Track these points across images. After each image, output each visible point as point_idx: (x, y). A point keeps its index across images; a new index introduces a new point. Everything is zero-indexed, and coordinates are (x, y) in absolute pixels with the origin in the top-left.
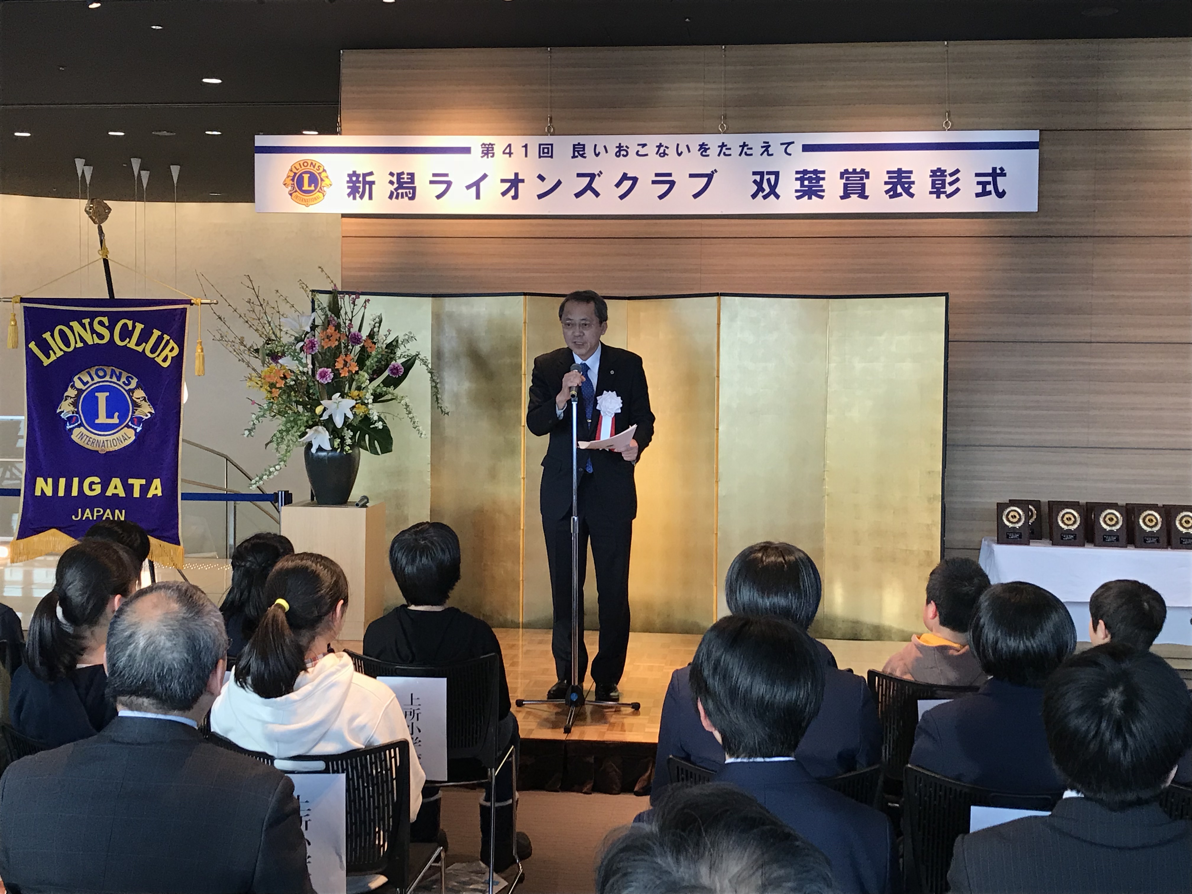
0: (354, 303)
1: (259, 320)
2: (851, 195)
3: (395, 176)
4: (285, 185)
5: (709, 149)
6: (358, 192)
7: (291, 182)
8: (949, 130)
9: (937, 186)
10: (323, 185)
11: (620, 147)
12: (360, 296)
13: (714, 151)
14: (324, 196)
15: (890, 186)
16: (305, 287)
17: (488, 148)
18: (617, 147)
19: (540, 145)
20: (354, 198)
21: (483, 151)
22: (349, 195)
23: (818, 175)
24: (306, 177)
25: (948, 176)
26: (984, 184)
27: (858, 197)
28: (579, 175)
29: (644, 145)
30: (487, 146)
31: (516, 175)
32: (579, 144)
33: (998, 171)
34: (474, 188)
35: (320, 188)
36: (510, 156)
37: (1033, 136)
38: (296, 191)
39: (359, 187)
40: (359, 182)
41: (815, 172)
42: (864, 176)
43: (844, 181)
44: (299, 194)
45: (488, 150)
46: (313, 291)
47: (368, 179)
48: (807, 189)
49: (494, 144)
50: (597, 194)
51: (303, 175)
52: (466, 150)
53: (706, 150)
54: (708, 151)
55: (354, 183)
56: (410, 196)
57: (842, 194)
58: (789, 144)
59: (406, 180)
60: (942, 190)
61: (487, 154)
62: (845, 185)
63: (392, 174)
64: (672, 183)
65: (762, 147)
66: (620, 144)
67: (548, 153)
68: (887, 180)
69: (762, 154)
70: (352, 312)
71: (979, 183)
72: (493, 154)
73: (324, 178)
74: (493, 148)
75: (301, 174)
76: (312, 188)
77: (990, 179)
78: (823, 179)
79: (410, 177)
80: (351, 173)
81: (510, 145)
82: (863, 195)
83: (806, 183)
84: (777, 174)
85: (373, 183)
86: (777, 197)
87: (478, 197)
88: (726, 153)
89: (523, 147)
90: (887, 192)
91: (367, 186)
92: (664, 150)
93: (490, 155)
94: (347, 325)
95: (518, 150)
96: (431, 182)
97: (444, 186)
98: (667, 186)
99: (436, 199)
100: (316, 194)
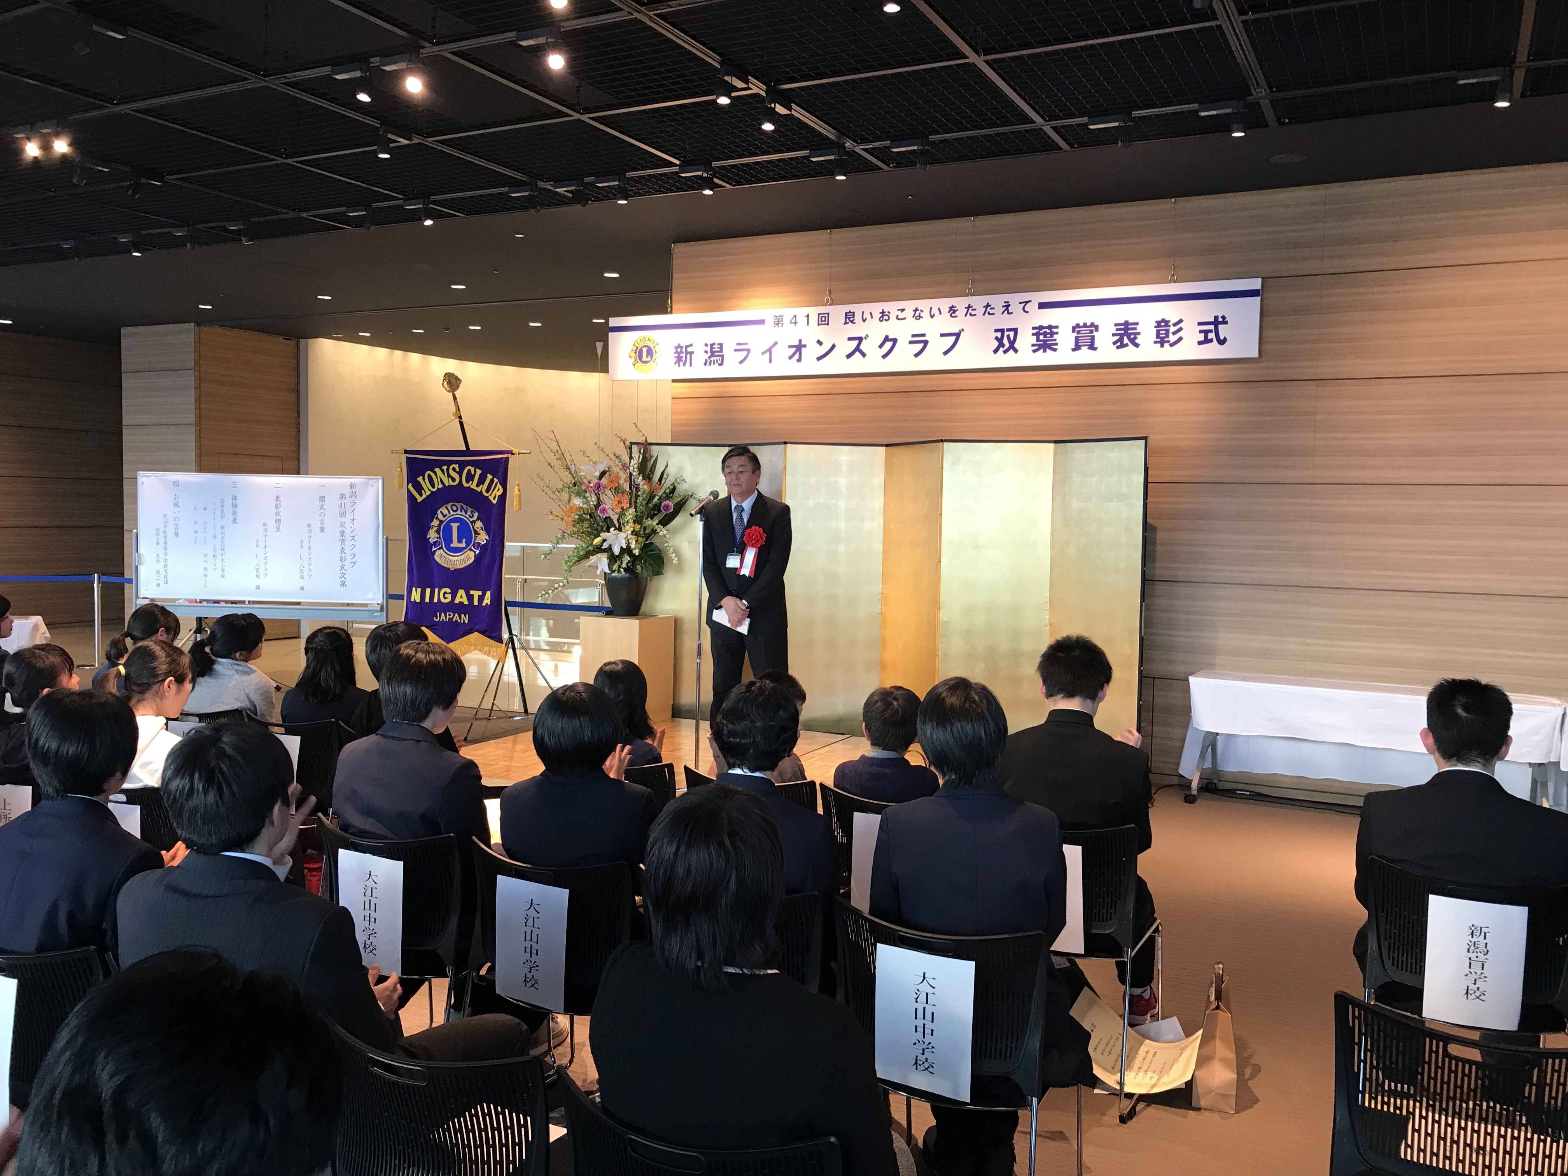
2: (1082, 347)
3: (709, 346)
4: (629, 357)
5: (957, 310)
6: (682, 361)
7: (634, 355)
8: (1175, 283)
9: (1161, 336)
10: (656, 356)
13: (961, 312)
14: (656, 365)
15: (1117, 338)
17: (778, 319)
18: (880, 313)
19: (819, 314)
20: (679, 366)
21: (775, 322)
22: (675, 363)
23: (1052, 330)
24: (645, 350)
25: (1171, 326)
26: (1206, 333)
27: (1088, 348)
28: (850, 339)
29: (903, 310)
31: (800, 341)
32: (850, 312)
33: (1220, 319)
34: (768, 353)
35: (655, 359)
36: (795, 325)
37: (1255, 284)
38: (638, 362)
39: (682, 357)
40: (683, 353)
41: (1050, 327)
42: (1094, 329)
43: (1075, 334)
44: (640, 364)
45: (778, 321)
46: (631, 443)
48: (1042, 343)
49: (783, 316)
50: (864, 355)
51: (643, 348)
52: (762, 322)
53: (954, 312)
54: (956, 312)
55: (679, 353)
56: (720, 362)
57: (1073, 347)
58: (1027, 302)
59: (716, 349)
60: (1166, 339)
61: (778, 324)
62: (1077, 339)
63: (706, 345)
64: (926, 343)
65: (1003, 307)
66: (883, 310)
67: (825, 321)
68: (1115, 332)
69: (1003, 313)
71: (1201, 332)
72: (783, 324)
73: (658, 351)
74: (782, 319)
75: (641, 348)
76: (649, 359)
77: (1212, 327)
78: (1057, 333)
79: (720, 346)
80: (677, 345)
81: (795, 316)
82: (1092, 347)
83: (1041, 337)
84: (1015, 331)
85: (692, 353)
86: (1016, 351)
87: (770, 361)
88: (972, 314)
89: (805, 316)
90: (1114, 343)
91: (688, 356)
92: (920, 314)
93: (780, 325)
95: (802, 320)
96: (736, 350)
97: (745, 353)
98: (921, 345)
99: (739, 364)
100: (651, 364)
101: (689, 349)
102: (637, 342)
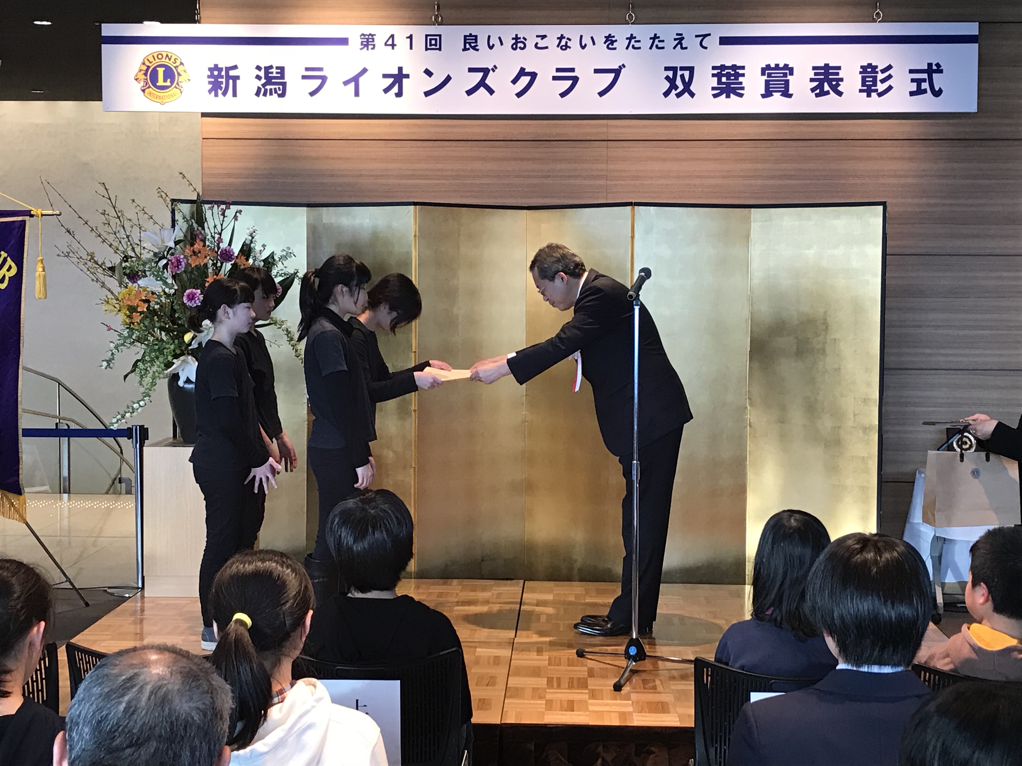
0: (223, 214)
1: (115, 234)
2: (773, 93)
3: (263, 70)
4: (136, 80)
5: (616, 41)
6: (221, 88)
7: (144, 77)
8: (879, 22)
9: (867, 83)
10: (180, 80)
11: (516, 38)
12: (231, 206)
13: (621, 43)
14: (181, 92)
15: (816, 83)
16: (164, 196)
17: (368, 39)
18: (513, 39)
19: (427, 36)
20: (216, 95)
21: (362, 42)
22: (210, 91)
23: (737, 71)
24: (161, 71)
25: (880, 72)
26: (919, 82)
27: (781, 95)
28: (471, 70)
29: (543, 37)
30: (367, 37)
31: (400, 69)
32: (471, 35)
33: (934, 67)
34: (353, 84)
35: (178, 84)
36: (393, 48)
37: (972, 29)
38: (149, 87)
39: (222, 82)
40: (222, 77)
41: (734, 67)
42: (788, 71)
43: (765, 77)
44: (152, 90)
45: (368, 42)
46: (173, 201)
47: (232, 73)
48: (725, 86)
49: (375, 35)
50: (491, 92)
51: (158, 69)
52: (344, 41)
53: (612, 42)
54: (615, 44)
55: (216, 78)
56: (280, 92)
57: (763, 92)
58: (705, 36)
59: (275, 75)
60: (873, 88)
61: (367, 46)
62: (767, 82)
63: (259, 68)
64: (575, 80)
65: (675, 39)
66: (517, 35)
67: (436, 45)
68: (813, 77)
69: (675, 48)
70: (222, 225)
71: (913, 80)
72: (374, 45)
73: (181, 73)
74: (373, 39)
75: (155, 69)
76: (168, 83)
77: (925, 76)
78: (743, 75)
79: (279, 71)
80: (213, 66)
81: (392, 36)
82: (786, 94)
83: (724, 79)
84: (691, 70)
85: (238, 77)
86: (692, 95)
87: (357, 94)
88: (635, 46)
89: (407, 38)
90: (813, 90)
91: (231, 82)
92: (566, 43)
93: (370, 47)
94: (216, 239)
95: (402, 42)
96: (304, 77)
97: (318, 82)
98: (570, 83)
99: (309, 96)
100: (173, 91)
102: (148, 60)
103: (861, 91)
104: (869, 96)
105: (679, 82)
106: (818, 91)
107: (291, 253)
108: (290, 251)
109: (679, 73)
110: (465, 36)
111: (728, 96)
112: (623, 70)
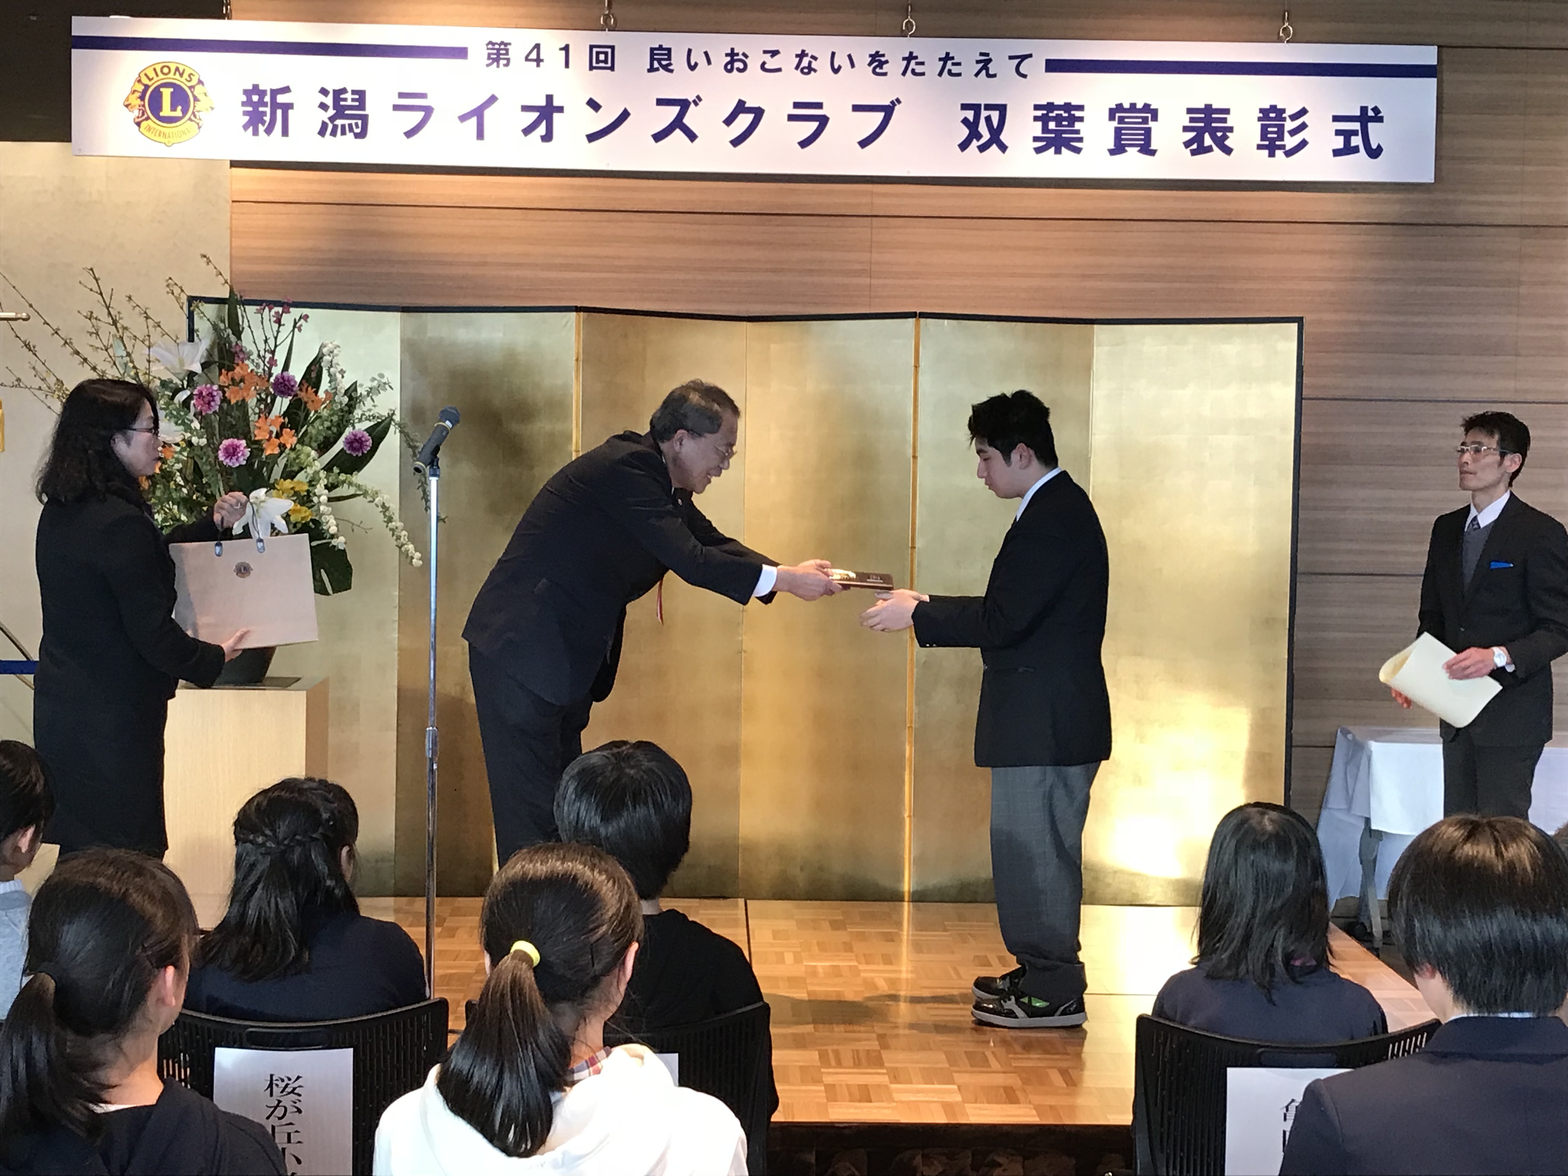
0: (279, 322)
2: (1127, 148)
3: (331, 96)
4: (127, 106)
5: (887, 62)
6: (263, 123)
7: (139, 102)
8: (1288, 42)
9: (1269, 136)
10: (197, 109)
11: (732, 54)
12: (291, 309)
13: (895, 66)
14: (199, 127)
15: (1192, 134)
16: (177, 291)
17: (498, 50)
18: (727, 55)
20: (256, 133)
21: (489, 55)
22: (245, 127)
23: (1073, 112)
24: (167, 93)
25: (1288, 119)
26: (1347, 135)
27: (1140, 151)
28: (661, 102)
29: (774, 53)
30: (497, 47)
31: (549, 98)
32: (661, 48)
33: (1371, 113)
34: (474, 120)
35: (193, 113)
36: (538, 65)
37: (1427, 55)
38: (148, 118)
39: (264, 113)
40: (265, 105)
41: (1068, 107)
42: (1149, 115)
43: (1115, 124)
44: (153, 123)
45: (498, 54)
46: (191, 300)
48: (1053, 135)
49: (510, 44)
50: (692, 136)
51: (162, 90)
52: (460, 53)
53: (881, 64)
54: (885, 66)
55: (256, 106)
56: (358, 131)
57: (1112, 147)
58: (1023, 58)
59: (349, 103)
60: (1277, 143)
61: (497, 60)
62: (1118, 131)
63: (324, 92)
64: (823, 121)
65: (978, 62)
66: (732, 49)
68: (1188, 124)
69: (977, 75)
70: (276, 338)
71: (1338, 133)
72: (508, 60)
73: (199, 97)
74: (507, 50)
75: (157, 88)
76: (178, 113)
77: (1356, 126)
78: (1081, 119)
79: (357, 97)
80: (251, 88)
81: (537, 46)
82: (1147, 149)
83: (1052, 125)
84: (1002, 109)
85: (290, 106)
86: (1003, 148)
87: (480, 135)
88: (917, 71)
89: (561, 49)
90: (1187, 144)
91: (279, 112)
92: (810, 63)
93: (502, 62)
94: (267, 360)
95: (552, 54)
96: (396, 108)
97: (419, 115)
98: (814, 125)
99: (405, 137)
100: (185, 125)
101: (281, 99)
102: (146, 75)
103: (1260, 147)
104: (1272, 155)
105: (983, 128)
106: (1195, 146)
107: (385, 383)
108: (384, 380)
109: (984, 114)
110: (652, 50)
111: (1058, 152)
112: (897, 108)
